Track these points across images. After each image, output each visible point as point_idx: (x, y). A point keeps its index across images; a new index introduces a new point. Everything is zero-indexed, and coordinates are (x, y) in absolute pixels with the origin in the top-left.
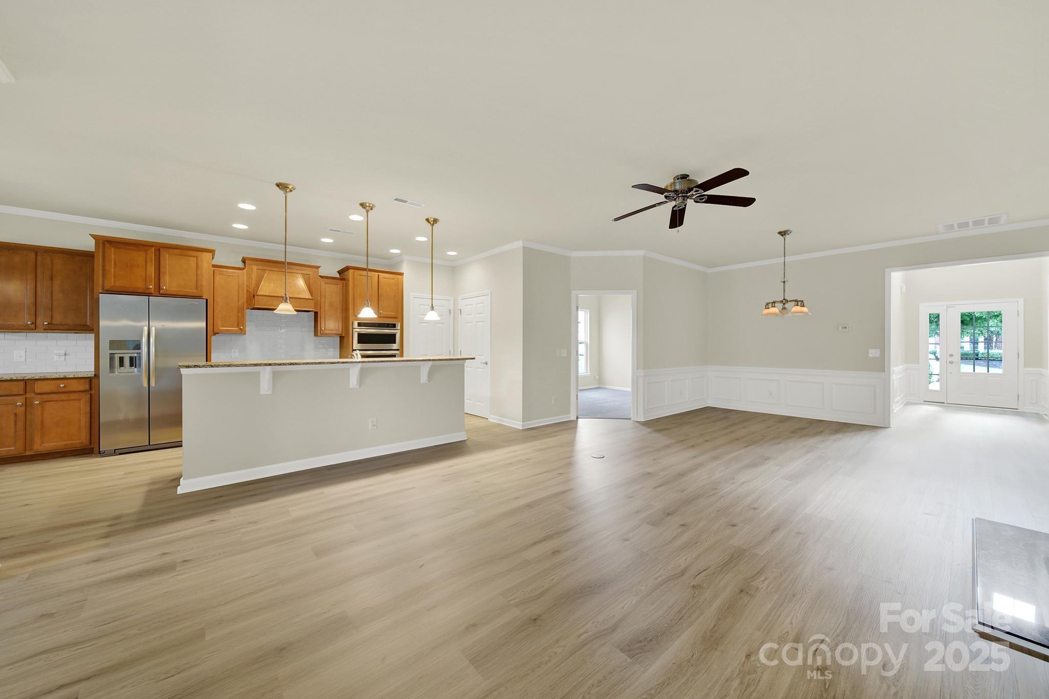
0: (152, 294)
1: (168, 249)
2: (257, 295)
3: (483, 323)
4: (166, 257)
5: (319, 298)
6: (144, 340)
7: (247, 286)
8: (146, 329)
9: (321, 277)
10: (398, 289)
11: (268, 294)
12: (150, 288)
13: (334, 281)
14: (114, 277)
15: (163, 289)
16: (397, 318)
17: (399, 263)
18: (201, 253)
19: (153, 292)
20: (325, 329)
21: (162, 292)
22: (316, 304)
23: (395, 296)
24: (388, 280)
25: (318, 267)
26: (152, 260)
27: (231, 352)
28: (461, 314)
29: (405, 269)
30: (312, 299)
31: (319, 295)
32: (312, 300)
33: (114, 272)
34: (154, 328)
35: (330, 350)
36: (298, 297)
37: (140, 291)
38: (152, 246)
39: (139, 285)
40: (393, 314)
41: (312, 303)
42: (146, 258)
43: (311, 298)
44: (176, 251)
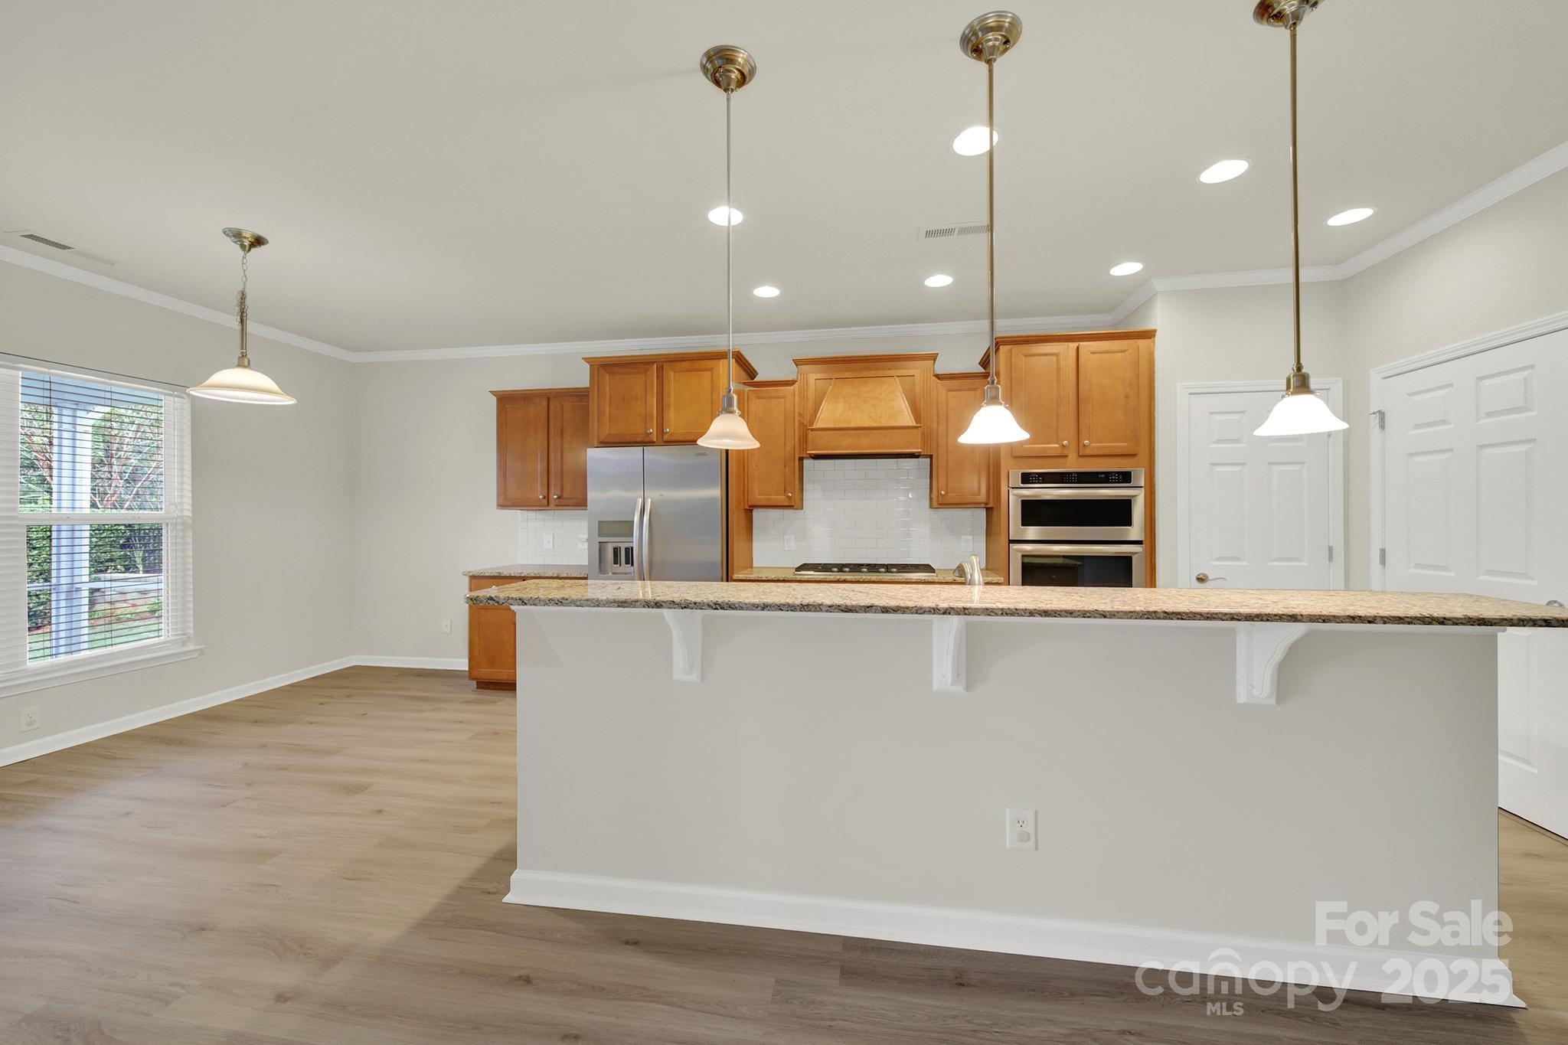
0: (654, 442)
1: (674, 364)
2: (812, 430)
3: (1447, 455)
4: (671, 375)
5: (935, 425)
6: (636, 519)
7: (800, 414)
8: (640, 500)
9: (938, 376)
10: (1138, 377)
11: (832, 426)
12: (651, 433)
13: (967, 382)
14: (610, 421)
15: (667, 433)
16: (1133, 455)
17: (1144, 307)
18: (716, 361)
19: (655, 440)
20: (947, 493)
21: (666, 437)
22: (927, 438)
23: (1127, 396)
24: (1105, 356)
25: (934, 357)
26: (653, 386)
27: (784, 541)
28: (1382, 427)
29: (1161, 319)
30: (917, 427)
31: (935, 418)
32: (916, 430)
33: (610, 412)
34: (650, 500)
35: (964, 537)
36: (888, 424)
37: (638, 440)
38: (653, 363)
39: (637, 429)
40: (1121, 445)
41: (917, 434)
42: (646, 384)
43: (915, 425)
44: (684, 364)
